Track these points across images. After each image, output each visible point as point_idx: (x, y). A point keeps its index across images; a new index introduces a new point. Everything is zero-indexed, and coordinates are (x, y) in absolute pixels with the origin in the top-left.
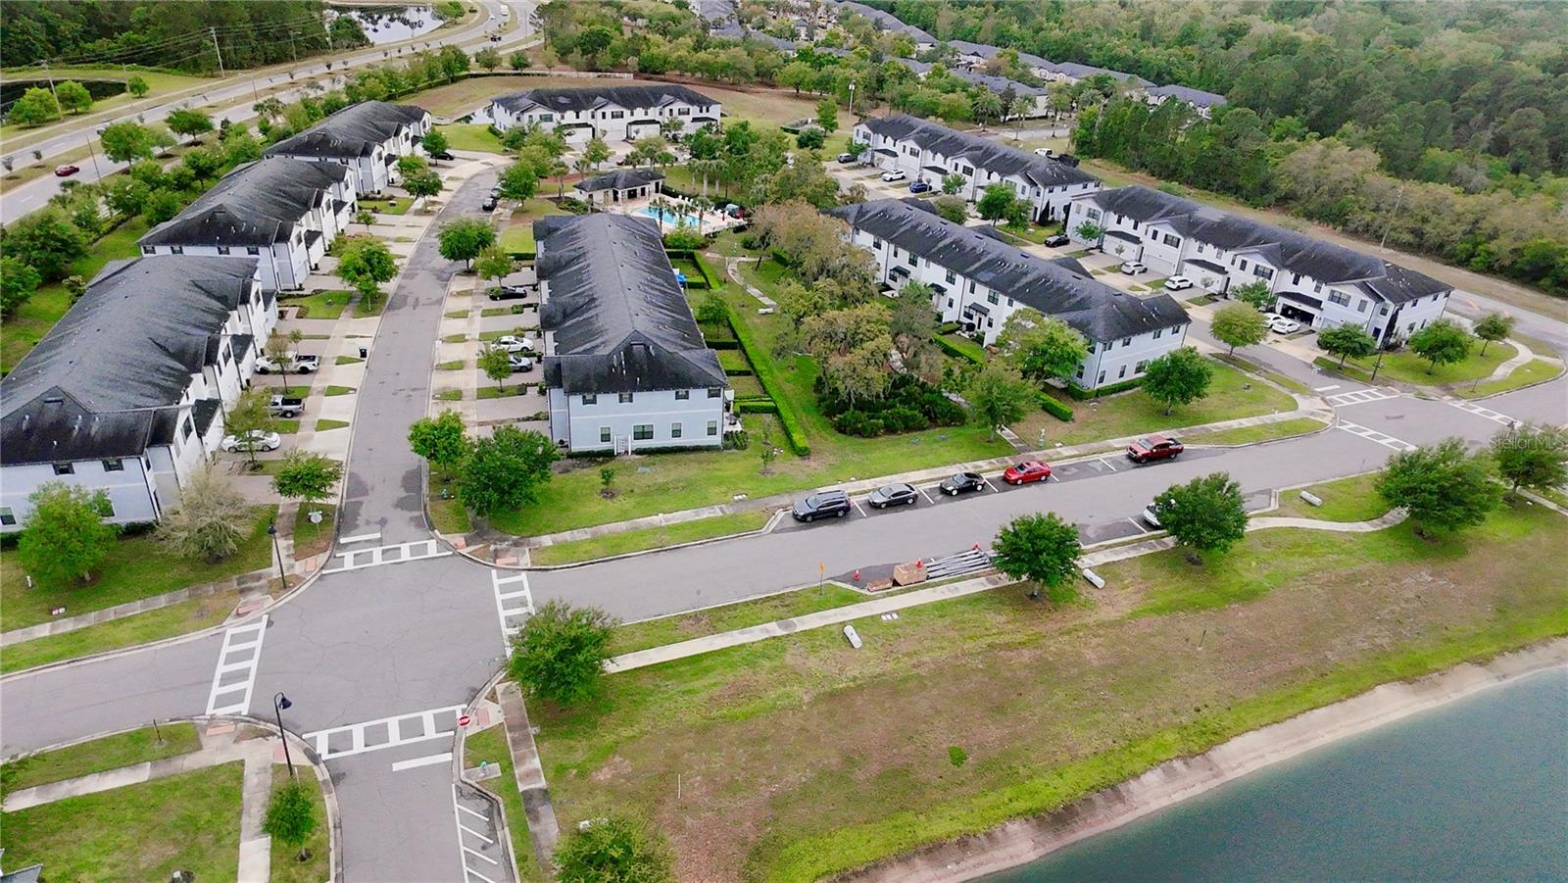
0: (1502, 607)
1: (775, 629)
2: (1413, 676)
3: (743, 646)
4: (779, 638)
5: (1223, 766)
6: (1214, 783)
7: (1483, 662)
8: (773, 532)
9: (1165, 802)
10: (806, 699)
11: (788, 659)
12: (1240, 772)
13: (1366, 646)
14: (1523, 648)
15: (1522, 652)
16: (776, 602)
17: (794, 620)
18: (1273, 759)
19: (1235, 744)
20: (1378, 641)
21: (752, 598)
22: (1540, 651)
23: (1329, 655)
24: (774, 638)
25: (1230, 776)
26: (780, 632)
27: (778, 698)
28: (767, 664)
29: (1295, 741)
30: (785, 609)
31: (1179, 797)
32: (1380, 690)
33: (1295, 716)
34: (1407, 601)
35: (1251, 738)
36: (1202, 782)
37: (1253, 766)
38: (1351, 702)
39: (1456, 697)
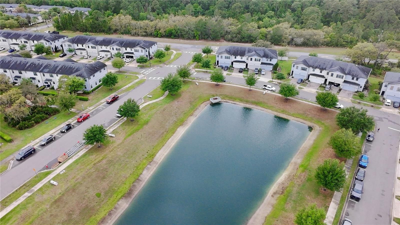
0: (191, 103)
1: (27, 194)
2: (182, 123)
3: (19, 205)
4: (30, 196)
5: (157, 161)
6: (157, 165)
7: (192, 115)
8: (12, 168)
9: (150, 175)
10: (48, 207)
11: (36, 200)
12: (161, 160)
13: (172, 122)
14: (197, 109)
15: (197, 110)
16: (24, 187)
17: (33, 188)
18: (166, 154)
19: (158, 155)
20: (174, 120)
21: (15, 190)
22: (200, 108)
23: (166, 127)
24: (29, 197)
25: (159, 162)
26: (29, 194)
27: (39, 212)
28: (30, 205)
29: (168, 148)
30: (28, 187)
31: (152, 173)
32: (178, 129)
33: (166, 143)
34: (175, 109)
35: (160, 152)
36: (155, 167)
37: (163, 158)
38: (174, 134)
39: (190, 124)
